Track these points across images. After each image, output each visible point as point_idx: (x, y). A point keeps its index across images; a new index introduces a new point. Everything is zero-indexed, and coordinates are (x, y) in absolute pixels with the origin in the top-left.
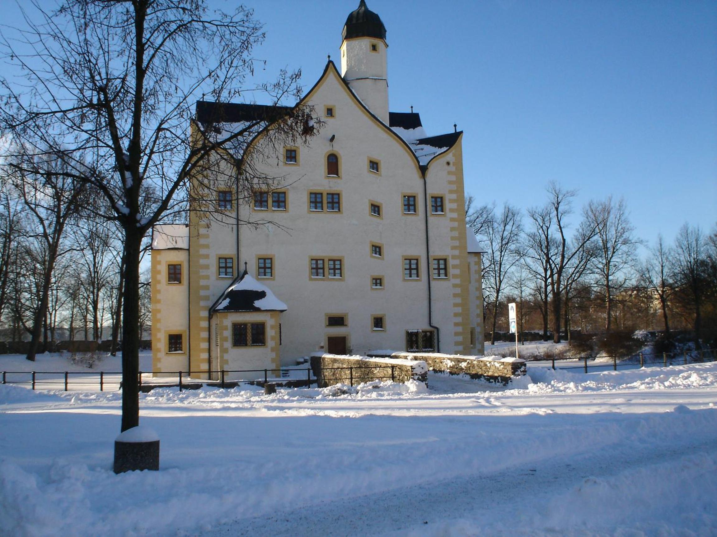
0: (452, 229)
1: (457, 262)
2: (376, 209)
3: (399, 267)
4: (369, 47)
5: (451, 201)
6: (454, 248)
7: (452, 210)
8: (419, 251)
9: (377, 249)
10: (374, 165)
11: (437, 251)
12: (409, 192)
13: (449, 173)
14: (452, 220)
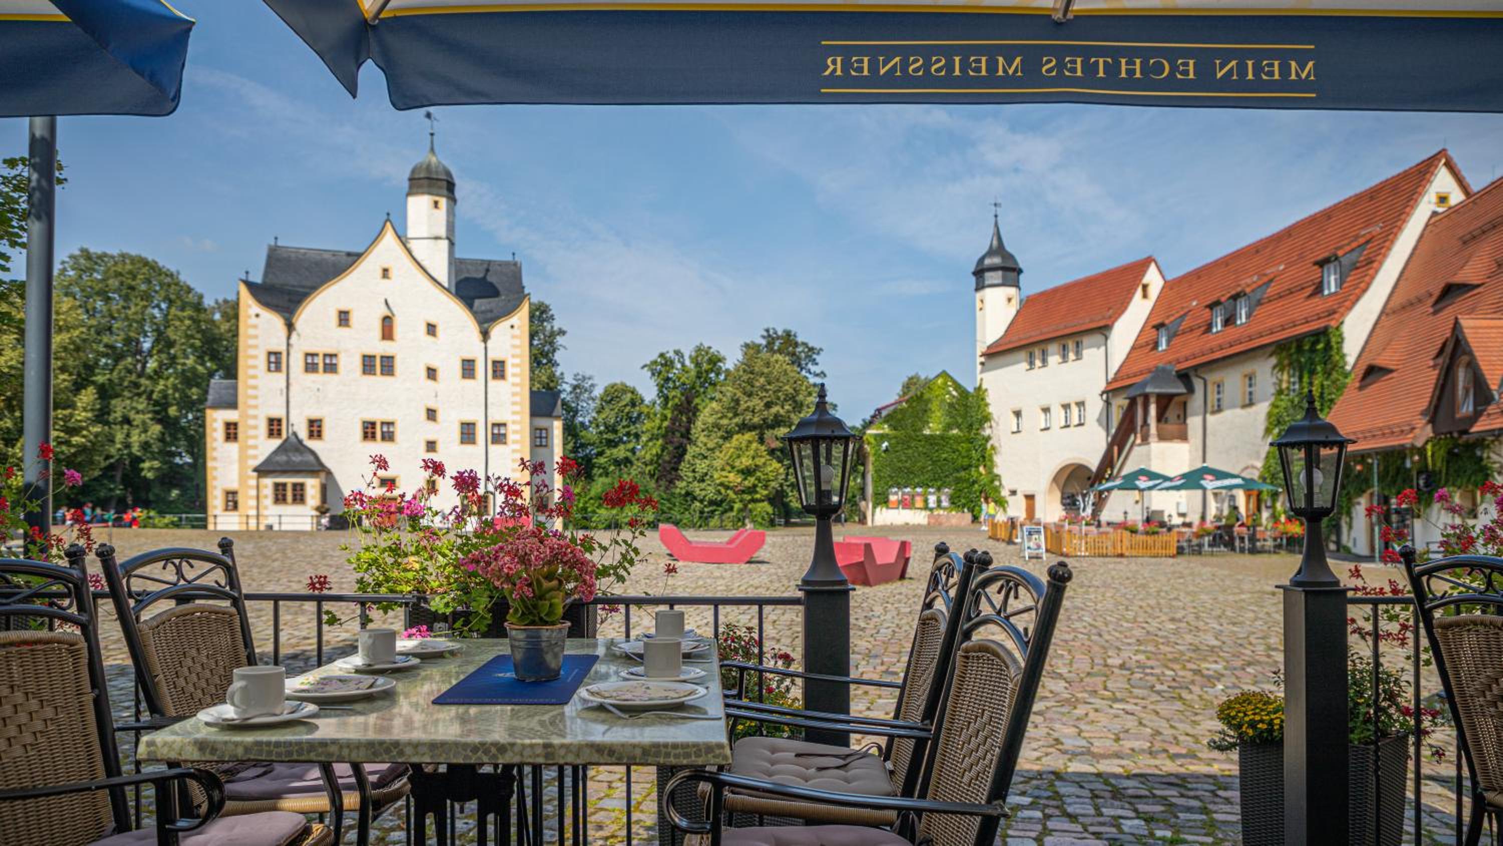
0: (514, 394)
1: (517, 427)
2: (432, 373)
3: (456, 433)
4: (432, 205)
5: (514, 365)
6: (514, 413)
7: (514, 375)
8: (475, 415)
9: (431, 414)
10: (431, 329)
11: (494, 417)
12: (469, 356)
13: (514, 337)
14: (514, 385)
